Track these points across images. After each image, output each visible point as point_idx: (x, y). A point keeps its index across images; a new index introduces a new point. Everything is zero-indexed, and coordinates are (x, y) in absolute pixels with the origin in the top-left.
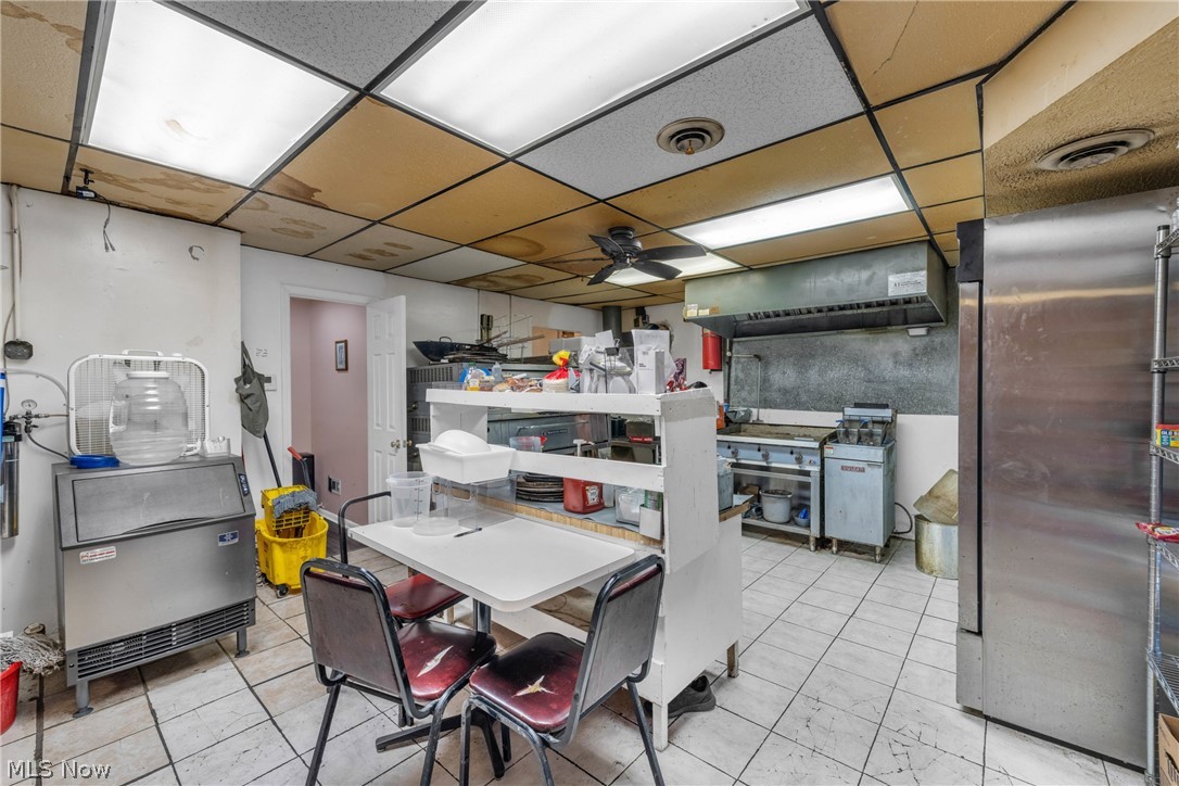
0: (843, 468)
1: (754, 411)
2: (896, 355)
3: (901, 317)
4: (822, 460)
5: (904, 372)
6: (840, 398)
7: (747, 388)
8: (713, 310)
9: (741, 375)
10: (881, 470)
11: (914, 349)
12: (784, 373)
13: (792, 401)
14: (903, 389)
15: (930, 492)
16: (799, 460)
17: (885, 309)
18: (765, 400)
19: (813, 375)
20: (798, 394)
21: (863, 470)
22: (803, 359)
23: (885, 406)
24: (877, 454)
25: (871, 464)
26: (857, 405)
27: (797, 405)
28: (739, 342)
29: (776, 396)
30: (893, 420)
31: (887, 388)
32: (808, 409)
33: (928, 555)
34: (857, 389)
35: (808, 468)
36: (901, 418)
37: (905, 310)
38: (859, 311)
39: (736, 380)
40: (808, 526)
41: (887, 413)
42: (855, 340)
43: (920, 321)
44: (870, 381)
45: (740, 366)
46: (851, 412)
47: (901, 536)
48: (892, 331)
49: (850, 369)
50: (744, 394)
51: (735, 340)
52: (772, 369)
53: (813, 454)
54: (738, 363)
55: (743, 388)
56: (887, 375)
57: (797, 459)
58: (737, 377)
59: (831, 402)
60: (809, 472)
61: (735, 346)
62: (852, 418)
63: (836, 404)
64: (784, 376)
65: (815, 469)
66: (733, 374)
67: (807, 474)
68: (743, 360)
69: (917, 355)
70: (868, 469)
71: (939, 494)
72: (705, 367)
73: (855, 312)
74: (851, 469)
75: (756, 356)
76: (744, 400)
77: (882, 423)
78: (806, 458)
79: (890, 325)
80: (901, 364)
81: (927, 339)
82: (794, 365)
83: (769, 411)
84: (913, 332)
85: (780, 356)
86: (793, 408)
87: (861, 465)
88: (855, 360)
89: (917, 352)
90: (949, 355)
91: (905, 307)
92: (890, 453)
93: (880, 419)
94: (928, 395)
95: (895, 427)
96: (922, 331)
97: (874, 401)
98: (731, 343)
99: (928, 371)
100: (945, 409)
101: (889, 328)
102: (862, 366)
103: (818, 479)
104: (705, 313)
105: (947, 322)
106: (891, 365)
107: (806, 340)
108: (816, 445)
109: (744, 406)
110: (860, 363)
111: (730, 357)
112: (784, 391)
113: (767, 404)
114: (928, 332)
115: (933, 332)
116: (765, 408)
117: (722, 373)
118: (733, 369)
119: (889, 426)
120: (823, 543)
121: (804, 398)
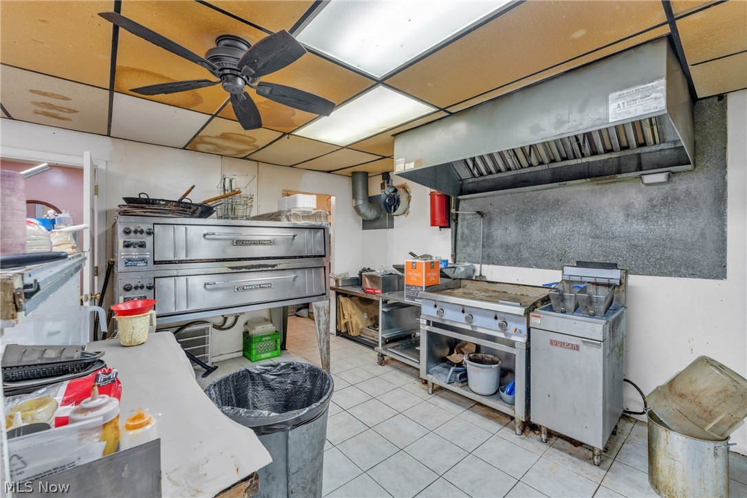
0: (552, 342)
1: (477, 266)
2: (627, 207)
3: (634, 163)
4: (529, 329)
5: (638, 227)
6: (563, 255)
7: (472, 244)
8: (417, 162)
9: (467, 232)
10: (601, 351)
11: (651, 200)
12: (506, 229)
13: (514, 258)
14: (636, 246)
15: (671, 384)
16: (503, 327)
17: (614, 155)
18: (489, 256)
19: (535, 231)
20: (520, 251)
21: (577, 348)
22: (524, 216)
23: (614, 266)
24: (595, 328)
25: (588, 341)
26: (580, 264)
27: (519, 262)
28: (465, 199)
29: (498, 252)
30: (622, 283)
31: (617, 244)
32: (530, 266)
33: (666, 473)
34: (582, 246)
35: (514, 338)
36: (633, 280)
37: (639, 155)
38: (584, 160)
39: (462, 236)
40: (513, 404)
41: (614, 275)
42: (578, 191)
43: (658, 166)
44: (596, 237)
45: (465, 223)
46: (573, 272)
47: (632, 416)
48: (624, 180)
49: (574, 225)
50: (469, 250)
51: (460, 197)
52: (495, 225)
53: (517, 322)
54: (464, 220)
55: (468, 245)
56: (617, 230)
57: (501, 325)
58: (463, 233)
59: (553, 259)
60: (514, 342)
61: (462, 204)
62: (573, 278)
63: (558, 261)
64: (505, 232)
65: (521, 339)
66: (459, 231)
67: (512, 344)
68: (468, 217)
69: (654, 206)
70: (583, 347)
71: (683, 392)
72: (433, 224)
73: (579, 161)
74: (562, 344)
75: (478, 212)
76: (469, 255)
77: (609, 285)
78: (512, 326)
79: (619, 172)
80: (634, 217)
81: (667, 187)
82: (516, 221)
83: (491, 267)
84: (648, 179)
85: (503, 212)
86: (515, 265)
87: (575, 341)
88: (580, 215)
89: (654, 202)
90: (697, 205)
91: (639, 151)
92: (614, 326)
93: (606, 281)
94: (668, 253)
95: (625, 291)
96: (661, 177)
97: (601, 260)
98: (458, 202)
99: (668, 225)
100: (691, 271)
101: (619, 176)
102: (588, 220)
103: (524, 352)
104: (411, 166)
105: (695, 165)
106: (621, 218)
107: (527, 195)
108: (521, 311)
109: (469, 262)
110: (585, 217)
111: (457, 215)
112: (507, 248)
113: (490, 260)
114: (669, 177)
115: (675, 179)
116: (488, 264)
117: (450, 229)
118: (459, 226)
119: (617, 289)
120: (529, 427)
121: (526, 254)
